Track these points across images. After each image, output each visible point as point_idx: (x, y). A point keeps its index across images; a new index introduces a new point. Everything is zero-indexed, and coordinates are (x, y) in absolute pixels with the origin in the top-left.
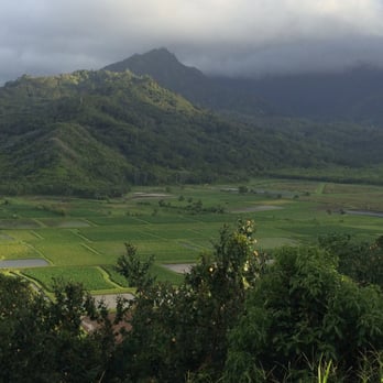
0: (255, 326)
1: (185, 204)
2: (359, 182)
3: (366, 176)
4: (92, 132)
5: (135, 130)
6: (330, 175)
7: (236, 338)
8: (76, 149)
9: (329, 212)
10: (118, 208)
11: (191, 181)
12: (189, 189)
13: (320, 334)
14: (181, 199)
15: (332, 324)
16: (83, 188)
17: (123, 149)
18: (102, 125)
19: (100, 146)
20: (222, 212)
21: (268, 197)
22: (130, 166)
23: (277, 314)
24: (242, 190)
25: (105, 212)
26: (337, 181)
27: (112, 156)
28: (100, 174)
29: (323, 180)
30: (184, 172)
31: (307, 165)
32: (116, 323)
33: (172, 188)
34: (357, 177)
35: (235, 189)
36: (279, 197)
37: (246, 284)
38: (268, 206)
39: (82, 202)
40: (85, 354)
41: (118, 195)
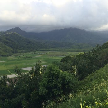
0: (45, 82)
1: (24, 56)
2: (56, 51)
3: (56, 50)
4: (4, 44)
5: (13, 43)
6: (50, 50)
7: (42, 84)
8: (1, 47)
9: (51, 56)
10: (11, 58)
11: (25, 52)
12: (25, 54)
13: (58, 82)
14: (23, 56)
15: (60, 80)
16: (3, 54)
17: (11, 47)
18: (6, 42)
19: (6, 46)
20: (31, 57)
21: (40, 54)
22: (13, 50)
23: (49, 79)
24: (35, 53)
25: (8, 59)
26: (52, 51)
27: (9, 48)
28: (7, 52)
29: (49, 51)
30: (23, 50)
31: (46, 48)
32: (14, 82)
33: (22, 54)
34: (55, 50)
35: (33, 53)
36: (42, 54)
37: (41, 73)
38: (40, 56)
39: (3, 57)
40: (8, 90)
41: (11, 56)
